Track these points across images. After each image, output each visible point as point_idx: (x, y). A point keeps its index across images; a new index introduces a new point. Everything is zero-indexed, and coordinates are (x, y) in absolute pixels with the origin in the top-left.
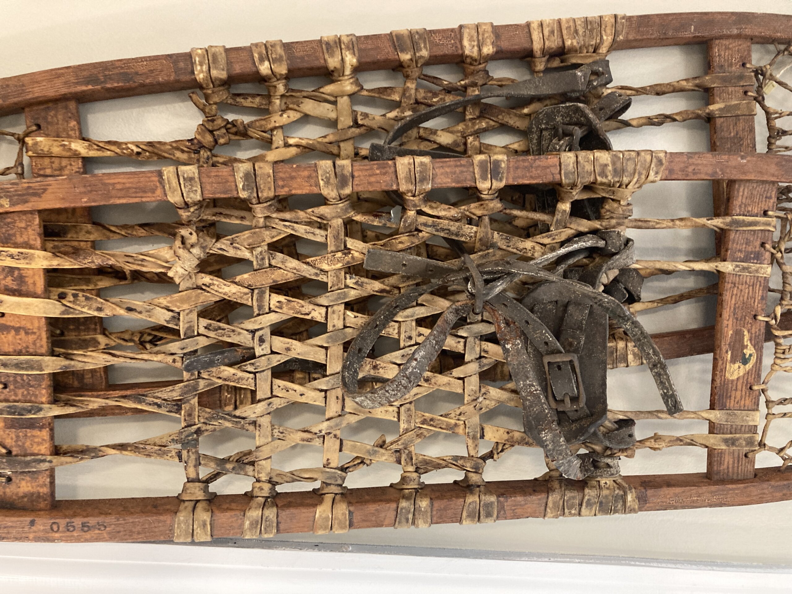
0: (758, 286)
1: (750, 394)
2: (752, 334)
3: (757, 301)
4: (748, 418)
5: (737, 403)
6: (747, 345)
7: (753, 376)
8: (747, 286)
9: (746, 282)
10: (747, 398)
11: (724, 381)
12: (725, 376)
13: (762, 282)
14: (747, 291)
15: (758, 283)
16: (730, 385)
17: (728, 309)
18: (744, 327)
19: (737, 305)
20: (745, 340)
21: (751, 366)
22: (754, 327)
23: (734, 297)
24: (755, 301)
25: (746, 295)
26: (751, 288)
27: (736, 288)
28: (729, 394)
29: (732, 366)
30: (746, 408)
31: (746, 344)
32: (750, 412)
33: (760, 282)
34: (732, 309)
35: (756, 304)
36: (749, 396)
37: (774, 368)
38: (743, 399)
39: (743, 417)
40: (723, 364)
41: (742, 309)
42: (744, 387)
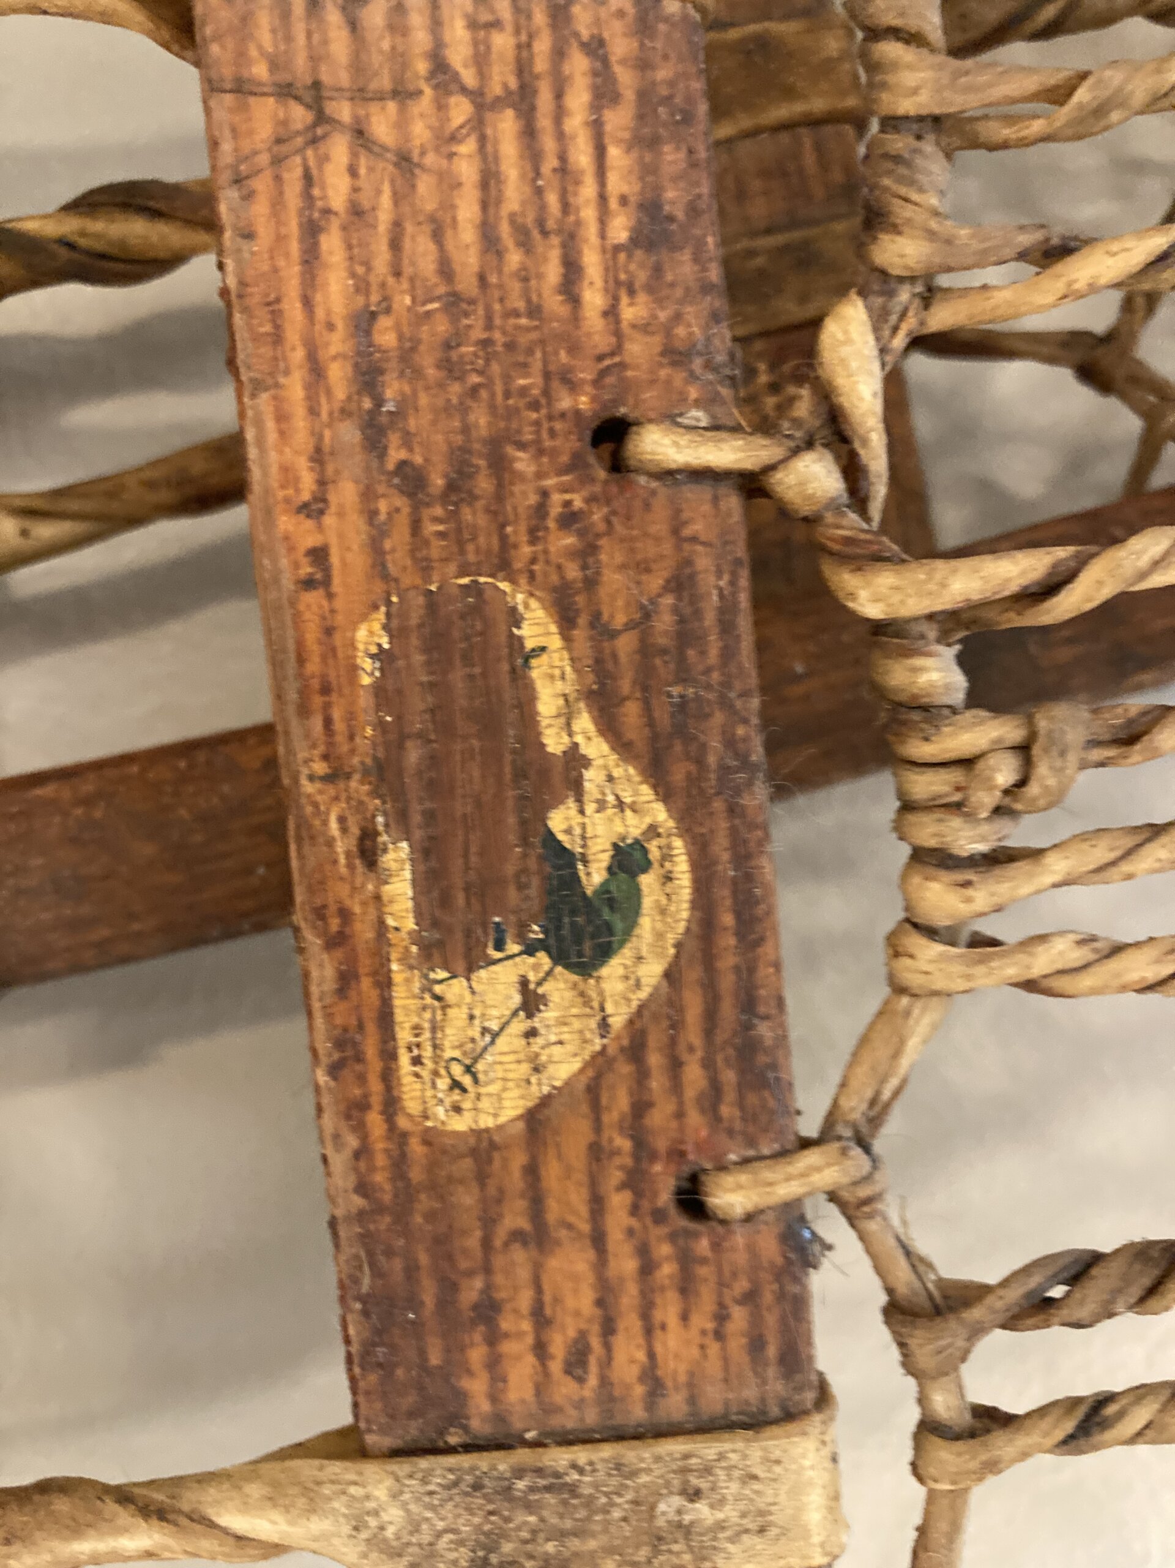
0: (579, 99)
1: (686, 1261)
2: (602, 631)
3: (592, 261)
4: (702, 1512)
5: (577, 1362)
6: (575, 760)
7: (694, 1075)
8: (460, 110)
9: (440, 66)
10: (668, 1310)
11: (400, 1163)
12: (391, 1105)
13: (621, 46)
14: (467, 170)
15: (578, 64)
16: (467, 1198)
17: (295, 387)
18: (503, 566)
19: (386, 336)
20: (547, 705)
21: (652, 971)
22: (610, 555)
23: (332, 243)
24: (572, 269)
25: (467, 210)
26: (506, 125)
27: (339, 148)
28: (471, 1291)
29: (455, 989)
30: (675, 1406)
31: (554, 742)
32: (707, 1449)
33: (596, 48)
34: (338, 374)
35: (593, 299)
36: (686, 1287)
37: (910, 972)
38: (630, 1322)
39: (645, 1506)
40: (346, 980)
41: (451, 368)
42: (619, 1202)
